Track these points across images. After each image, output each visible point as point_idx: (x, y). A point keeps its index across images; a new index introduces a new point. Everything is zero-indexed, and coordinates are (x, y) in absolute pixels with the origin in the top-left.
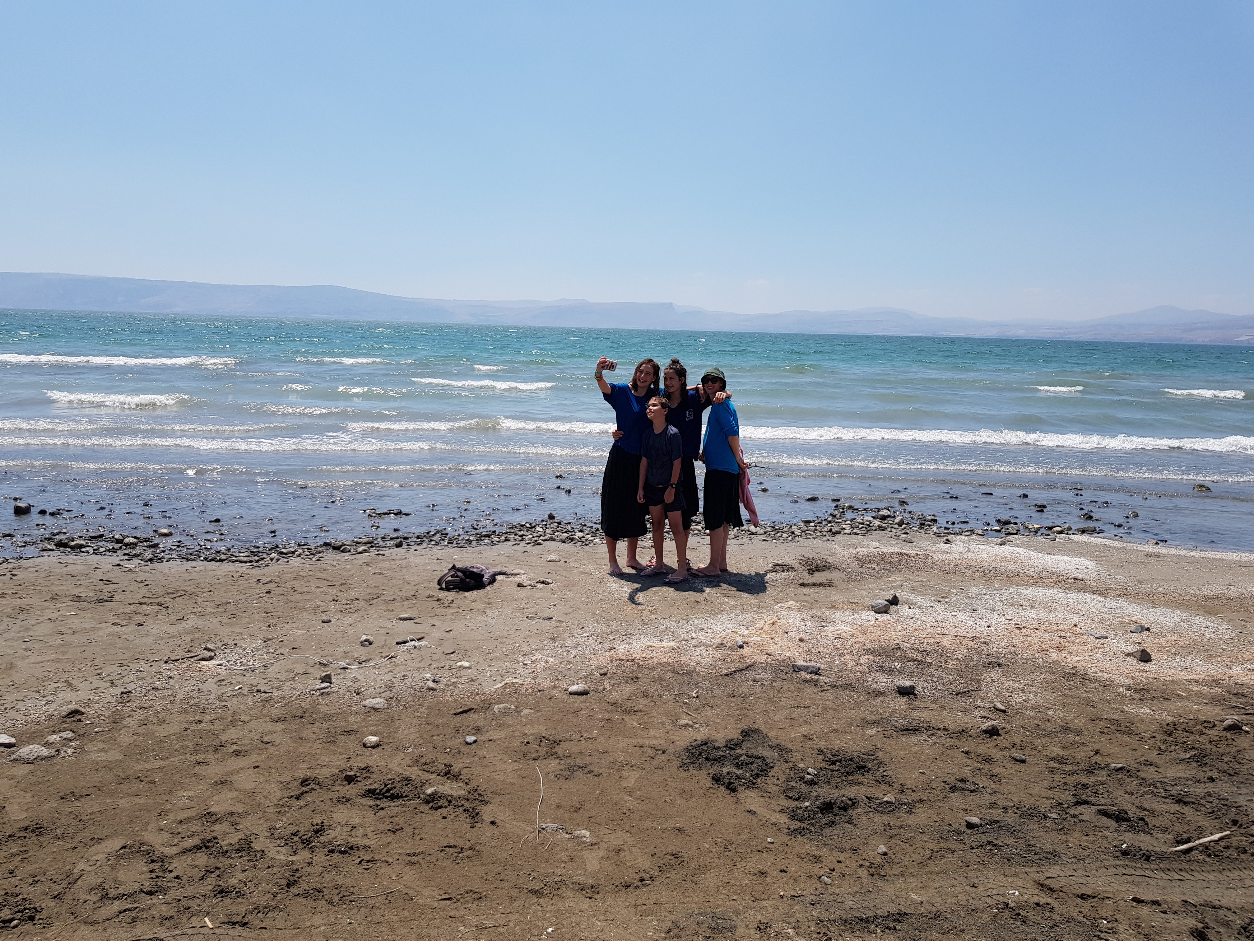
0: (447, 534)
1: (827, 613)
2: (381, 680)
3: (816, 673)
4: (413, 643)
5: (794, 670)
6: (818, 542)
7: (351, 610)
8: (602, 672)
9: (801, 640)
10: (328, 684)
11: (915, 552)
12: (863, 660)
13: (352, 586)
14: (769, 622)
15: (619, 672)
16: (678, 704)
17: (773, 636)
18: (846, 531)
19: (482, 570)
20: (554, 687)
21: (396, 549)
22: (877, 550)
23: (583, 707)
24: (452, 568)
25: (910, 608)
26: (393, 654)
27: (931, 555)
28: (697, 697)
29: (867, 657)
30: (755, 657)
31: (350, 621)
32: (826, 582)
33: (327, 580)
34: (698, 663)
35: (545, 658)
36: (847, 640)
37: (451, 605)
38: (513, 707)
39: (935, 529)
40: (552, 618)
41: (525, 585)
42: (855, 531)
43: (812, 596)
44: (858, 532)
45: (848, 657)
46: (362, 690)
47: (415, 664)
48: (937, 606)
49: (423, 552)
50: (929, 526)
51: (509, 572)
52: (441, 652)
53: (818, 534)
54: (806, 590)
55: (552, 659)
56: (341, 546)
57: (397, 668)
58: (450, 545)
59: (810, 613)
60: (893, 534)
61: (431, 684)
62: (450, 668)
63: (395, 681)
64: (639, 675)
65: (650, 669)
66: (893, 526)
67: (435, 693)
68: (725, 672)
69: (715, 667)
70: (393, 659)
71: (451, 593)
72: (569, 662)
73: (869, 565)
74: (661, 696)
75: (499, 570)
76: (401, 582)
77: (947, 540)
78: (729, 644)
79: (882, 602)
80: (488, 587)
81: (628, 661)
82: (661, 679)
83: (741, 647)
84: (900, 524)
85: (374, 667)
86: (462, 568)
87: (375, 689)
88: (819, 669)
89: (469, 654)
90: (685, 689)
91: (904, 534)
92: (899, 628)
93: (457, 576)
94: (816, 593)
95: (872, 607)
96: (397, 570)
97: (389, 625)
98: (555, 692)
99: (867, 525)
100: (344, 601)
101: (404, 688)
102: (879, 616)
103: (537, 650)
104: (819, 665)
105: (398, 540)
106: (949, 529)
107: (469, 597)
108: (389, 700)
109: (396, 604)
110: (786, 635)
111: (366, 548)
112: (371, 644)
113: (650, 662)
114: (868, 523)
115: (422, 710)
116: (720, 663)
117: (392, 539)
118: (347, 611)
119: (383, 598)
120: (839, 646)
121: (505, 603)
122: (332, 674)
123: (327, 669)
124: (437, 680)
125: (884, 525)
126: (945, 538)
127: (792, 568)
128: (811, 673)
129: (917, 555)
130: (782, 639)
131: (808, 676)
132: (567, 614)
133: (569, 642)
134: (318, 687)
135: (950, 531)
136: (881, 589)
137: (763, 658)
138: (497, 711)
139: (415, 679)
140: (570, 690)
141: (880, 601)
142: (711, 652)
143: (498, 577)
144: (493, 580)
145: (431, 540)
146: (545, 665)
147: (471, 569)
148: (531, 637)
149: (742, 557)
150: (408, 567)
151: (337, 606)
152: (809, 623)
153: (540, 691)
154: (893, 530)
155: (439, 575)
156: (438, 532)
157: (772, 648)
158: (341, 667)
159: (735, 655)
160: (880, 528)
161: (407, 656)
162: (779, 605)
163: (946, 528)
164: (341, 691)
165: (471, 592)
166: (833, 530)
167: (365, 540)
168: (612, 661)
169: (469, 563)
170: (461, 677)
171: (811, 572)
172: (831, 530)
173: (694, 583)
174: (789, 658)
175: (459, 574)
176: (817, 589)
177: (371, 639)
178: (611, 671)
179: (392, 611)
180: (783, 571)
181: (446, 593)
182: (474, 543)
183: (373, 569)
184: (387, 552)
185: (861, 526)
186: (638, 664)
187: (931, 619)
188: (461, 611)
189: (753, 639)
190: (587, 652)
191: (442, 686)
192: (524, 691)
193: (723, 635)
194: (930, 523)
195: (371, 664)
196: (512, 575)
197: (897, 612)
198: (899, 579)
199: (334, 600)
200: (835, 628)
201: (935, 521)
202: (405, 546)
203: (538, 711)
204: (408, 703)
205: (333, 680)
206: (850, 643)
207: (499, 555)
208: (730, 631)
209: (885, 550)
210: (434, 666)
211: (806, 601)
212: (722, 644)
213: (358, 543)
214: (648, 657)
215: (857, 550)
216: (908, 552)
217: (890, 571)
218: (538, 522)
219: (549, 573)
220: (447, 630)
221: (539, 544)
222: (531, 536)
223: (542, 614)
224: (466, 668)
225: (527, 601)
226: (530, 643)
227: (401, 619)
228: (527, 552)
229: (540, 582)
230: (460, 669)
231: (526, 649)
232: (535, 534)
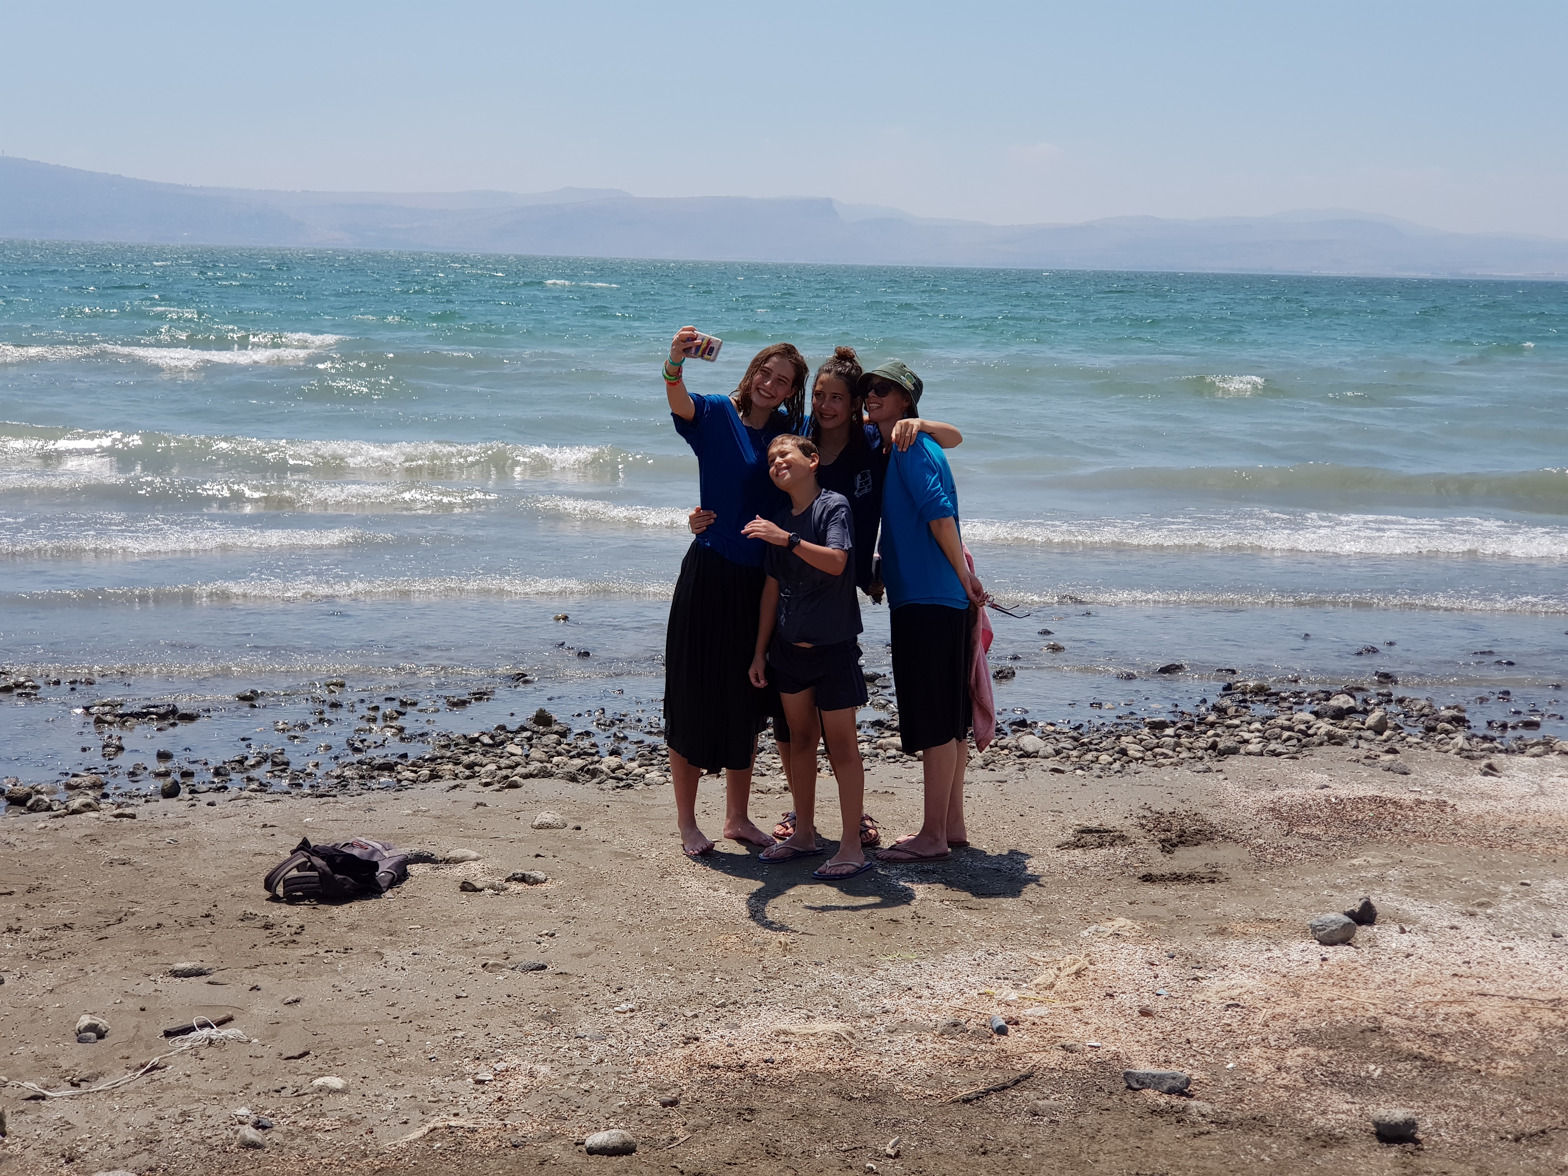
0: (287, 764)
1: (1208, 946)
2: (128, 1125)
3: (1181, 1093)
4: (206, 1031)
5: (1129, 1087)
6: (1184, 773)
7: (52, 954)
8: (667, 1097)
9: (1145, 1013)
11: (1413, 796)
12: (1293, 1057)
13: (56, 894)
14: (1068, 971)
15: (709, 1098)
16: (851, 1173)
17: (1077, 1004)
18: (1251, 748)
19: (375, 851)
20: (552, 1136)
21: (162, 801)
22: (1325, 791)
24: (298, 849)
25: (1403, 931)
26: (156, 1060)
27: (1451, 802)
28: (897, 1155)
29: (1301, 1050)
30: (1036, 1057)
31: (51, 981)
32: (1203, 871)
34: (898, 1072)
35: (527, 1065)
36: (1253, 1010)
37: (297, 938)
39: (1460, 739)
40: (544, 967)
41: (479, 885)
42: (1273, 746)
43: (1171, 906)
44: (1280, 748)
45: (1256, 1051)
46: (82, 1150)
47: (213, 1085)
48: (1467, 926)
49: (230, 808)
50: (1447, 732)
51: (439, 855)
52: (274, 1052)
53: (1185, 755)
54: (1156, 891)
55: (545, 1069)
56: (29, 796)
57: (167, 1096)
58: (294, 792)
59: (1167, 946)
60: (1362, 753)
61: (250, 1133)
62: (298, 1093)
63: (162, 1126)
64: (756, 1104)
65: (782, 1089)
66: (1363, 734)
67: (260, 1154)
68: (963, 1092)
69: (940, 1082)
70: (157, 1074)
71: (297, 909)
72: (587, 1074)
73: (1305, 830)
74: (808, 1154)
75: (416, 849)
76: (176, 883)
77: (1490, 766)
78: (972, 1026)
79: (1335, 917)
80: (389, 894)
81: (730, 1068)
82: (810, 1113)
83: (1002, 1031)
84: (1379, 729)
85: (110, 1093)
86: (324, 848)
87: (112, 1147)
88: (1188, 1081)
89: (343, 1058)
90: (867, 1136)
91: (1388, 752)
92: (1378, 979)
93: (313, 868)
94: (1181, 898)
95: (1314, 929)
96: (166, 853)
97: (146, 988)
98: (554, 1149)
99: (1300, 731)
100: (36, 931)
101: (185, 1144)
102: (1329, 951)
103: (507, 1047)
104: (1187, 1072)
105: (169, 780)
106: (1492, 740)
107: (342, 919)
109: (163, 936)
110: (1109, 1002)
111: (89, 799)
112: (101, 1035)
113: (782, 1071)
114: (1303, 727)
116: (951, 1072)
117: (154, 776)
118: (42, 957)
119: (131, 922)
120: (1235, 1026)
121: (431, 933)
122: (8, 1112)
124: (265, 1122)
125: (1341, 732)
126: (1485, 762)
127: (1122, 838)
128: (1170, 1092)
129: (1419, 802)
130: (1100, 1010)
131: (1163, 1100)
132: (580, 956)
133: (586, 1026)
135: (1496, 744)
136: (1335, 887)
137: (1054, 1058)
139: (210, 1122)
140: (588, 1143)
141: (1332, 916)
142: (930, 1046)
143: (413, 869)
144: (400, 875)
145: (250, 780)
146: (526, 1081)
147: (347, 850)
148: (492, 1014)
149: (1002, 812)
150: (194, 845)
151: (18, 945)
152: (1164, 971)
153: (516, 1146)
154: (1362, 743)
155: (266, 865)
156: (265, 759)
157: (1076, 1034)
158: (29, 1094)
159: (988, 1051)
160: (1333, 739)
161: (192, 1066)
162: (1092, 928)
163: (1485, 738)
164: (30, 1154)
165: (346, 906)
166: (1221, 746)
167: (87, 780)
168: (690, 1070)
169: (343, 834)
170: (323, 1115)
171: (1168, 846)
172: (1214, 746)
173: (889, 875)
174: (1117, 1056)
175: (318, 862)
176: (1180, 889)
177: (103, 1023)
178: (689, 1095)
179: (155, 953)
180: (1100, 846)
181: (286, 909)
182: (354, 786)
183: (110, 851)
184: (142, 810)
185: (1286, 734)
186: (754, 1076)
187: (1452, 958)
188: (322, 953)
189: (1031, 1012)
190: (630, 1050)
191: (277, 1137)
192: (476, 1146)
193: (957, 1003)
194: (1449, 727)
195: (103, 1084)
196: (447, 861)
197: (1372, 941)
198: (1376, 861)
199: (10, 930)
200: (1227, 983)
201: (1459, 721)
202: (184, 794)
205: (10, 1127)
206: (1260, 1017)
207: (415, 813)
208: (974, 993)
209: (1343, 793)
210: (258, 1087)
211: (1156, 918)
212: (956, 1025)
213: (69, 787)
214: (778, 1058)
215: (1277, 793)
216: (1397, 797)
217: (1355, 843)
218: (511, 732)
219: (538, 856)
220: (289, 999)
221: (514, 786)
222: (493, 767)
223: (520, 958)
224: (337, 1091)
225: (485, 926)
226: (490, 1029)
227: (176, 974)
228: (485, 805)
229: (515, 879)
230: (322, 1095)
231: (480, 1043)
232: (504, 762)
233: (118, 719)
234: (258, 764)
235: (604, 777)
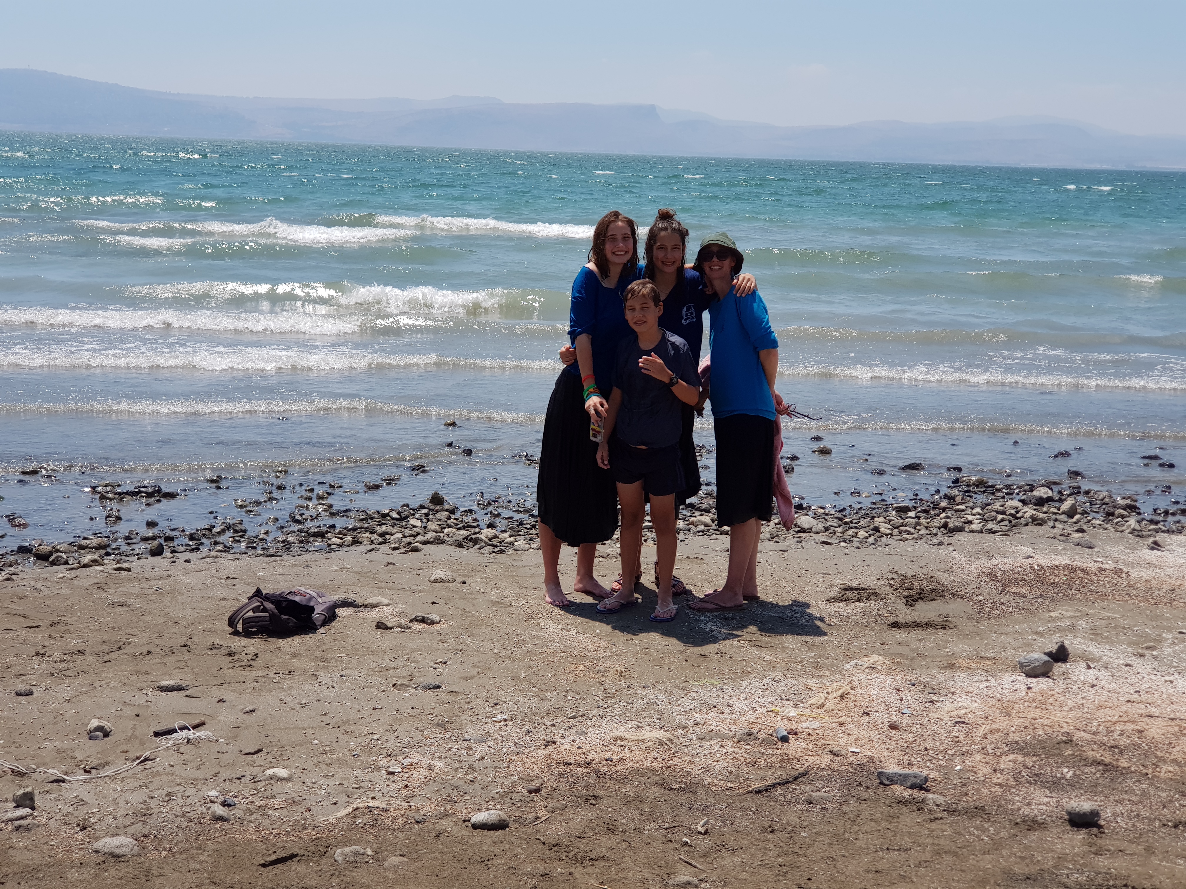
0: (245, 531)
1: (941, 677)
2: (127, 802)
3: (921, 788)
4: (185, 733)
5: (881, 783)
6: (922, 546)
7: (69, 673)
8: (533, 786)
9: (893, 727)
10: (28, 810)
11: (1097, 565)
12: (1006, 762)
13: (71, 628)
14: (835, 694)
15: (564, 787)
16: (671, 846)
17: (842, 720)
18: (973, 527)
19: (311, 598)
20: (446, 815)
21: (151, 558)
22: (1030, 560)
23: (497, 852)
24: (254, 596)
25: (1089, 667)
26: (148, 754)
27: (1125, 570)
28: (706, 832)
29: (1012, 757)
30: (811, 760)
31: (69, 693)
32: (937, 620)
33: (24, 616)
34: (706, 769)
35: (426, 761)
36: (975, 726)
37: (251, 663)
38: (369, 852)
39: (1132, 522)
40: (439, 687)
41: (390, 625)
42: (990, 525)
43: (913, 646)
44: (996, 527)
45: (978, 757)
46: (92, 820)
47: (190, 772)
48: (1138, 663)
49: (201, 564)
50: (1123, 516)
51: (360, 601)
52: (236, 749)
53: (923, 532)
54: (901, 635)
55: (440, 764)
56: (51, 554)
57: (156, 781)
58: (250, 552)
59: (910, 676)
60: (1058, 532)
61: (219, 810)
62: (254, 780)
63: (153, 803)
64: (600, 792)
65: (618, 781)
66: (1058, 517)
67: (226, 826)
68: (756, 785)
69: (738, 777)
70: (148, 764)
71: (253, 641)
72: (472, 768)
73: (1014, 590)
74: (639, 831)
75: (343, 597)
76: (161, 620)
77: (1155, 543)
78: (762, 735)
79: (1039, 656)
80: (322, 630)
81: (579, 765)
82: (640, 800)
83: (784, 739)
84: (1071, 513)
85: (114, 778)
86: (273, 595)
87: (115, 818)
88: (926, 779)
89: (287, 754)
90: (683, 818)
91: (1077, 531)
92: (1070, 703)
93: (265, 610)
94: (920, 640)
95: (1021, 665)
96: (153, 598)
97: (140, 699)
98: (447, 824)
100: (57, 655)
101: (170, 817)
102: (1033, 682)
103: (412, 747)
104: (925, 772)
105: (156, 543)
106: (1158, 522)
107: (287, 649)
108: (141, 838)
109: (153, 660)
110: (866, 719)
111: (96, 557)
112: (106, 734)
113: (619, 767)
115: (204, 857)
116: (746, 770)
117: (145, 539)
118: (62, 675)
119: (128, 649)
120: (961, 738)
121: (354, 660)
122: (36, 792)
123: (26, 782)
124: (229, 802)
125: (1041, 515)
126: (1152, 539)
127: (876, 594)
128: (912, 787)
129: (1101, 570)
130: (859, 724)
131: (907, 793)
132: (466, 679)
133: (471, 731)
134: (10, 815)
135: (1160, 526)
136: (1037, 633)
137: (825, 760)
138: (339, 859)
139: (189, 801)
140: (473, 820)
141: (1036, 655)
142: (730, 750)
143: (340, 612)
144: (330, 616)
145: (216, 543)
146: (426, 773)
147: (290, 597)
148: (400, 721)
149: (785, 574)
150: (174, 591)
151: (44, 666)
152: (907, 696)
153: (418, 822)
154: (1058, 524)
155: (229, 608)
156: (228, 527)
157: (841, 742)
158: (52, 778)
159: (774, 754)
160: (1035, 521)
161: (175, 758)
162: (853, 663)
163: (1152, 522)
164: (53, 823)
165: (290, 639)
166: (951, 525)
167: (94, 542)
168: (549, 766)
169: (287, 585)
170: (273, 797)
171: (910, 601)
172: (945, 526)
173: (699, 621)
174: (872, 760)
175: (269, 605)
176: (920, 633)
177: (108, 725)
178: (549, 785)
179: (146, 673)
180: (859, 600)
181: (244, 641)
182: (295, 549)
183: (112, 596)
184: (135, 565)
185: (1000, 517)
186: (597, 771)
187: (1126, 688)
188: (272, 675)
189: (807, 725)
190: (504, 750)
191: (239, 813)
192: (388, 822)
193: (751, 717)
194: (1124, 512)
195: (108, 771)
196: (366, 606)
197: (1065, 675)
198: (1068, 614)
199: (37, 654)
200: (956, 705)
201: (1133, 508)
202: (167, 553)
203: (415, 860)
204: (176, 844)
205: (38, 803)
206: (980, 732)
207: (341, 570)
208: (764, 710)
209: (1043, 562)
210: (224, 775)
211: (902, 655)
212: (749, 734)
213: (82, 547)
214: (616, 757)
215: (994, 561)
216: (1084, 566)
217: (1053, 600)
218: (413, 510)
219: (434, 603)
220: (247, 709)
221: (416, 550)
222: (399, 535)
223: (421, 680)
224: (283, 779)
225: (394, 655)
226: (399, 733)
227: (162, 689)
228: (394, 564)
229: (417, 621)
230: (272, 782)
231: (391, 744)
232: (408, 532)
233: (117, 496)
234: (223, 532)
235: (483, 544)
